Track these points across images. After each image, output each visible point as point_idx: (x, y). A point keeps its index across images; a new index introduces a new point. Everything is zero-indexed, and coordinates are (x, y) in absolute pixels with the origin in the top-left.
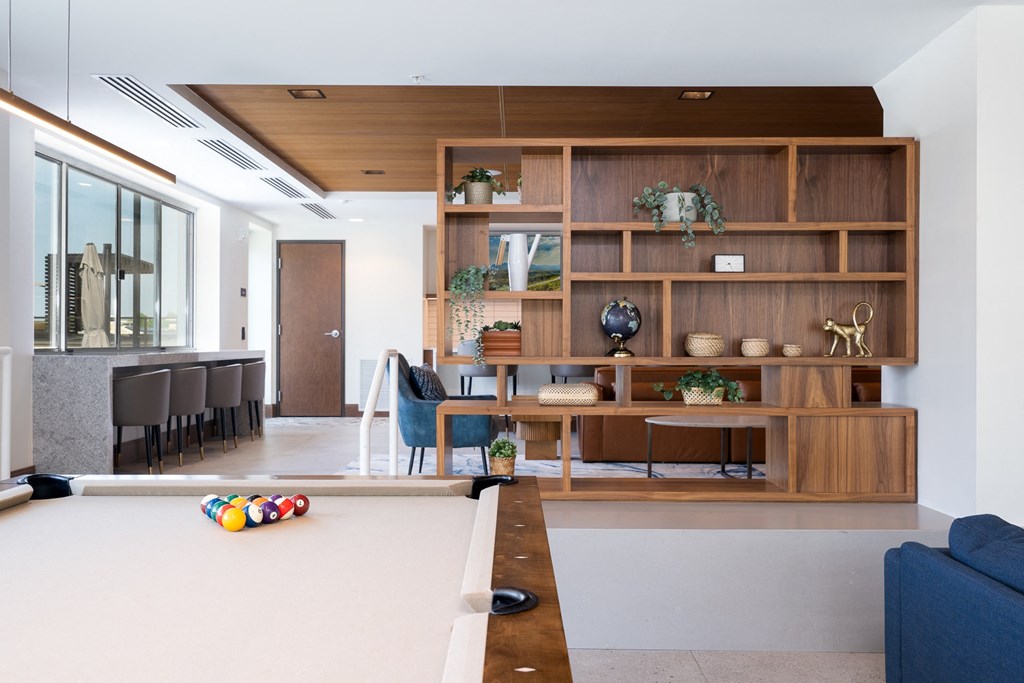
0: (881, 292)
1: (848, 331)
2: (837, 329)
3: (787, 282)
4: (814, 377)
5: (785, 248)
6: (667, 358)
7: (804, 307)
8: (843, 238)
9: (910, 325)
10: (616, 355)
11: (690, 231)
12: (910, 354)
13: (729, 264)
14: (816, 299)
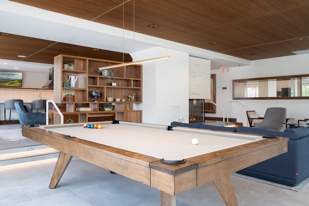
0: (135, 90)
1: (132, 97)
2: (131, 97)
3: (121, 88)
4: (128, 105)
5: (121, 82)
6: (105, 102)
7: (124, 93)
8: (132, 81)
9: (141, 96)
10: (95, 101)
11: (109, 78)
12: (141, 101)
13: (114, 84)
14: (126, 91)
